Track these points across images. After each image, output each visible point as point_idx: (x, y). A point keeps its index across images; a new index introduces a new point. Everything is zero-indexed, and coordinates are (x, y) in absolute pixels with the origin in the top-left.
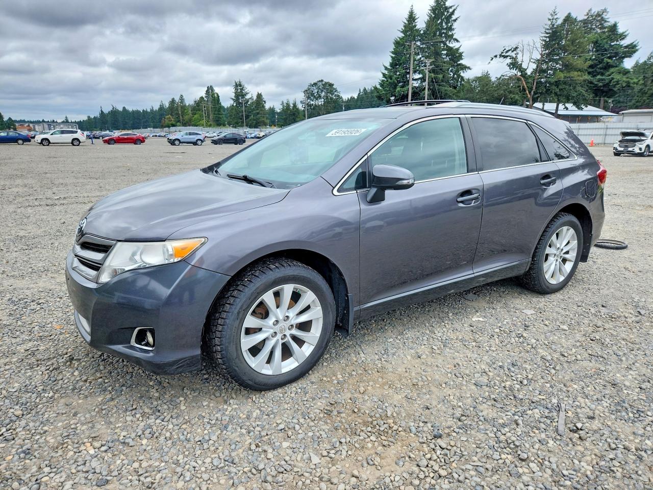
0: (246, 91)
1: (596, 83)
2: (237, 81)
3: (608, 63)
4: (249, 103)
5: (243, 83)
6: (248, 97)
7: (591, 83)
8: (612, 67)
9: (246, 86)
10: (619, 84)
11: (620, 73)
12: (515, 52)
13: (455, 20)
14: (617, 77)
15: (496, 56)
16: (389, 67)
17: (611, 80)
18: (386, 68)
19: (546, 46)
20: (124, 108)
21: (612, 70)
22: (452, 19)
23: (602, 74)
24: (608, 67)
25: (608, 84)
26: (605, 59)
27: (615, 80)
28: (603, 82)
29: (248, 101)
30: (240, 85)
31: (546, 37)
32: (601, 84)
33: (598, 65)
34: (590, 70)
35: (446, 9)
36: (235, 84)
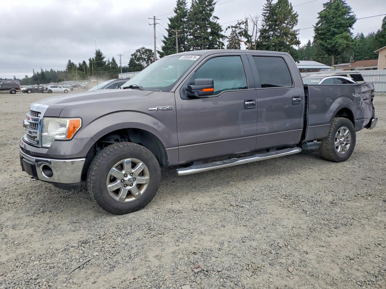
0: (103, 56)
1: (326, 45)
2: (97, 49)
3: (334, 31)
4: (106, 64)
5: (101, 51)
6: (104, 60)
7: (323, 46)
8: (338, 34)
9: (103, 53)
10: (341, 46)
11: (342, 38)
12: (245, 24)
13: (215, 4)
14: (340, 41)
15: (229, 27)
16: (168, 37)
17: (336, 44)
18: (165, 38)
19: (267, 19)
21: (337, 36)
22: (212, 3)
23: (331, 39)
24: (334, 34)
25: (334, 46)
26: (332, 28)
27: (338, 43)
28: (331, 44)
29: (105, 63)
30: (99, 52)
31: (267, 13)
32: (329, 46)
33: (328, 33)
34: (322, 37)
36: (96, 52)
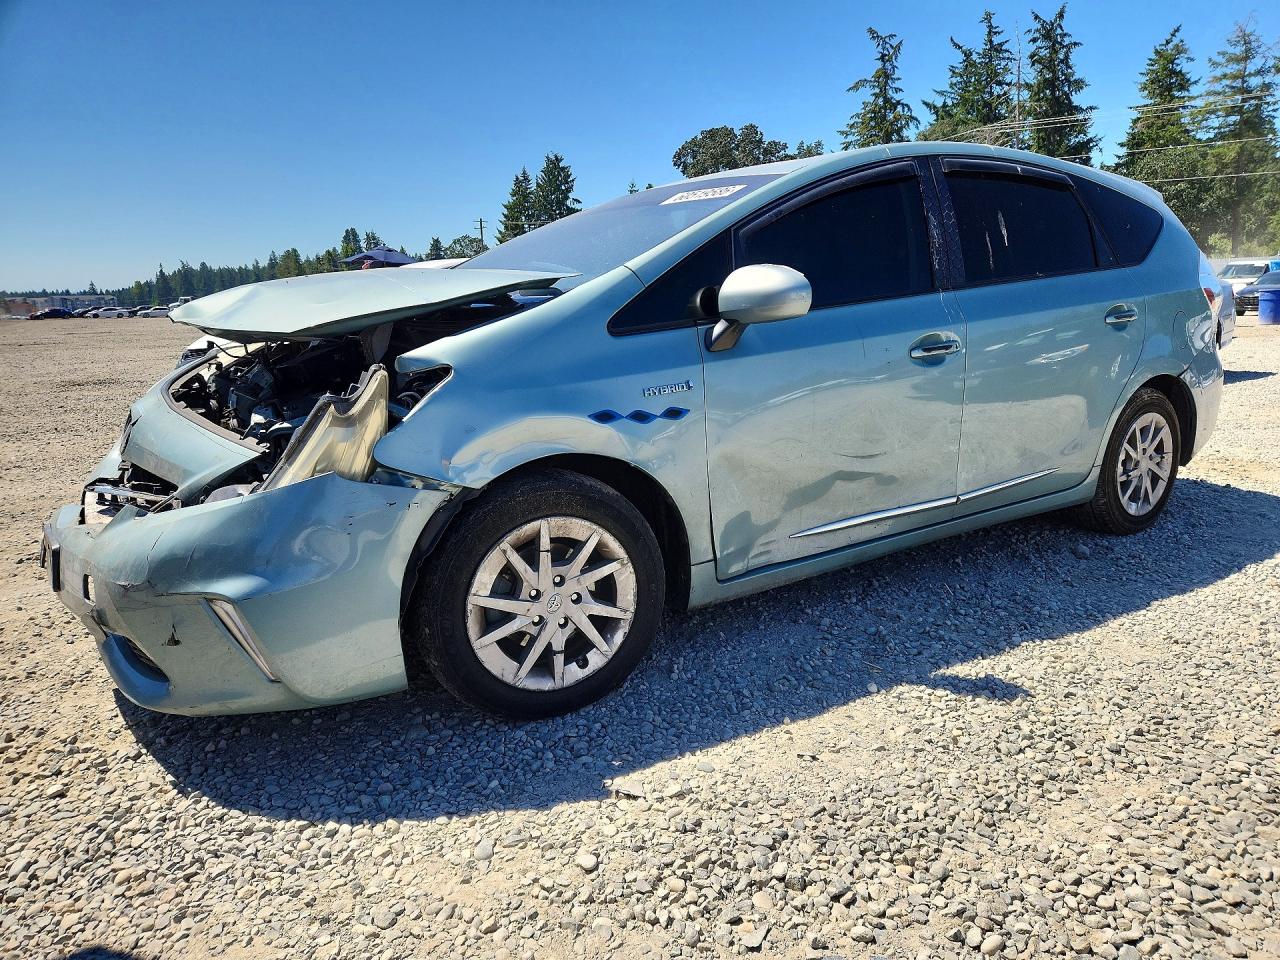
20: (203, 264)
35: (563, 169)
